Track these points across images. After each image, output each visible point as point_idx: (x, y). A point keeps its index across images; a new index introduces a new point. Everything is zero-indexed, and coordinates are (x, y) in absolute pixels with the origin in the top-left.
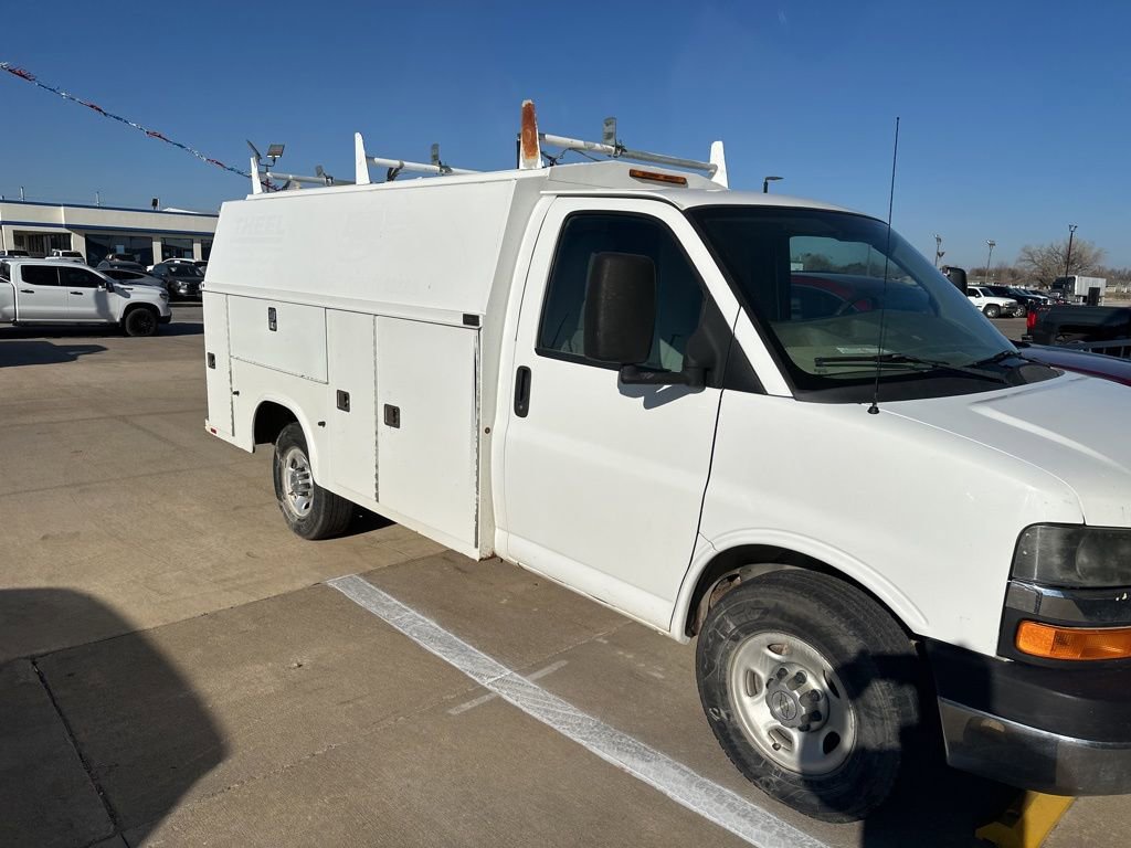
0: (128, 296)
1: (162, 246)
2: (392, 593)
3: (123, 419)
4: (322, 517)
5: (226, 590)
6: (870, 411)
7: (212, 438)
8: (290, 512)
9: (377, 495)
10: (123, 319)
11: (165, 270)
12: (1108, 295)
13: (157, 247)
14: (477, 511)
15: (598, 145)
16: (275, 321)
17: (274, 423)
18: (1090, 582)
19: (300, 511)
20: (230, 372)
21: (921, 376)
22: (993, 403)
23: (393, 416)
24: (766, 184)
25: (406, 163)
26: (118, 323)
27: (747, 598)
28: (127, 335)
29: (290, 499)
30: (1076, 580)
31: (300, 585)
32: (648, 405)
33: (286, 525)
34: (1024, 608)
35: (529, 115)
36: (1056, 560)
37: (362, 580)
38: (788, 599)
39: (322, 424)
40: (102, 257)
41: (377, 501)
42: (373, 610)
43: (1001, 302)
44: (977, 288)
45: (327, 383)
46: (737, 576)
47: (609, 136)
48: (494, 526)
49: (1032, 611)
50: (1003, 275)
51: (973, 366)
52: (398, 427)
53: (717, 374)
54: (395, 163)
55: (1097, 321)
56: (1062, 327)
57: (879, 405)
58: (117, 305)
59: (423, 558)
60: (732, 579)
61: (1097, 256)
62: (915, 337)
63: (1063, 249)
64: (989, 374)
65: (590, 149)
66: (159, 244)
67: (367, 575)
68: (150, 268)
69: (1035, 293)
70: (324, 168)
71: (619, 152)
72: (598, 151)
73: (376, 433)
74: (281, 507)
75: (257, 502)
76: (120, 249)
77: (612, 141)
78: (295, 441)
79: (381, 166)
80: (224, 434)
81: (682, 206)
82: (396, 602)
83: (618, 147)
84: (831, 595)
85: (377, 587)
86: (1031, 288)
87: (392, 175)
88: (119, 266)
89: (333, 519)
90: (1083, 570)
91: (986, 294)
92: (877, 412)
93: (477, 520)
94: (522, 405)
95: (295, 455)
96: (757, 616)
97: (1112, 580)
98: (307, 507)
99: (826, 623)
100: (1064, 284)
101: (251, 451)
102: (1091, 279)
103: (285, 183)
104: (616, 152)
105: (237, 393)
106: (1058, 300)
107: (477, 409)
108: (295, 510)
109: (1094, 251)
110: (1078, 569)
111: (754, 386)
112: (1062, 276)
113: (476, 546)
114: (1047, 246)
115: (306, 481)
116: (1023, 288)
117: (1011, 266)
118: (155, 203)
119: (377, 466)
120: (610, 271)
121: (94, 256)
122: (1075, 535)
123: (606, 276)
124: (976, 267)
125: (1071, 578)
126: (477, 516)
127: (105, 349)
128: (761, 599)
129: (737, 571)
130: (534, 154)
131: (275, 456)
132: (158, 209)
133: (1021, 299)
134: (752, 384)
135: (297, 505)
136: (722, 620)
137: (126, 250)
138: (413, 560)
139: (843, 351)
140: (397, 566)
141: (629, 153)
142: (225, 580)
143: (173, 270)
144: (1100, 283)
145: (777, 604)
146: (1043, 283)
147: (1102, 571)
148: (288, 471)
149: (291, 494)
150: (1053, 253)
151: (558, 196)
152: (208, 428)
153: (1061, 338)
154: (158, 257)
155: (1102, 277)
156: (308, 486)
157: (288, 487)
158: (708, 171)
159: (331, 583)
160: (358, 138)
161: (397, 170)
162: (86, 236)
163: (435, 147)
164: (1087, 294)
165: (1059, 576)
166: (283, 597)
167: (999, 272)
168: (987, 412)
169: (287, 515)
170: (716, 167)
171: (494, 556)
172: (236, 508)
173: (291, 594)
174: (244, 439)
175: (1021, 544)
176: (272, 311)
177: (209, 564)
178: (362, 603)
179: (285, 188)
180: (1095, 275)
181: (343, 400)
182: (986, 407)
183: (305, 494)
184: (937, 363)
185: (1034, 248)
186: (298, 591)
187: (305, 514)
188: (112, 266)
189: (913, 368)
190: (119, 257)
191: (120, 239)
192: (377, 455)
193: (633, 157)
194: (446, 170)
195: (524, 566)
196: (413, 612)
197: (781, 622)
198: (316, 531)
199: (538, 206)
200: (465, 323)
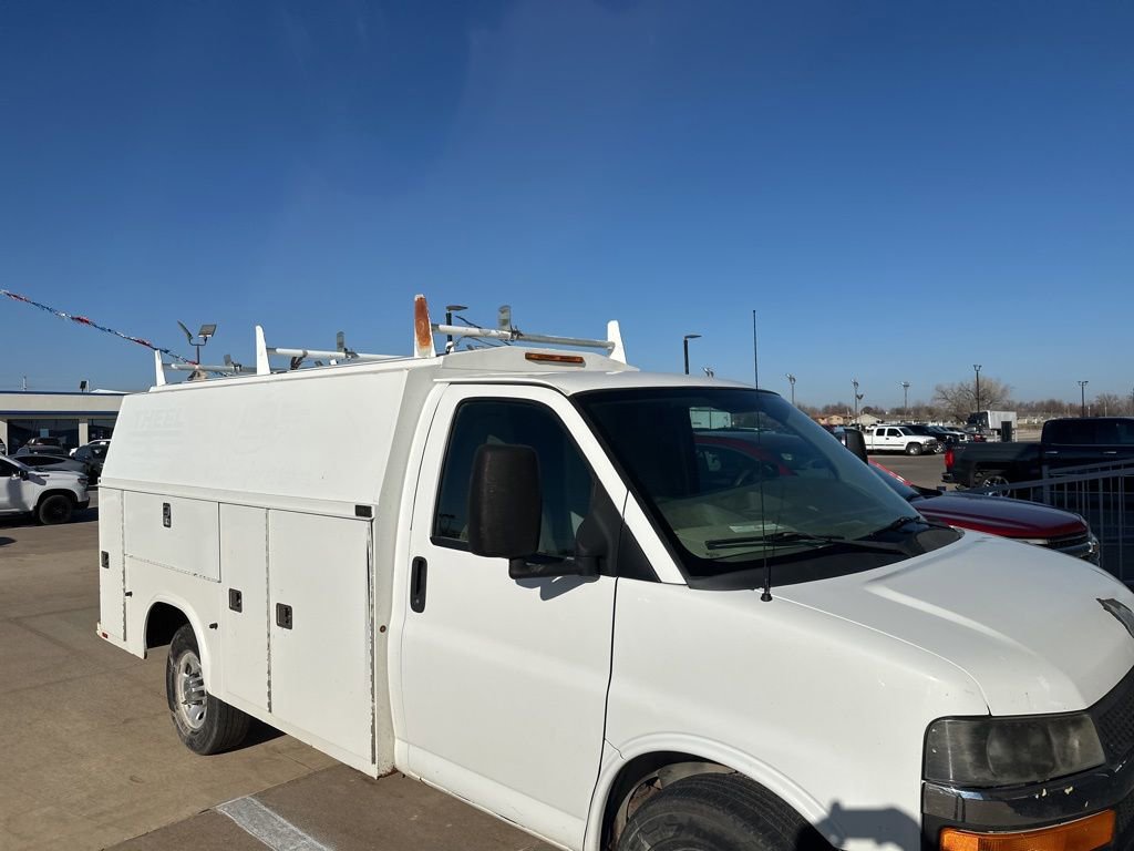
0: (44, 483)
1: (89, 427)
2: (288, 815)
3: (17, 621)
4: (215, 730)
5: (98, 827)
6: (763, 598)
7: (102, 643)
8: (183, 724)
9: (270, 705)
10: (36, 508)
11: (89, 453)
12: (1021, 427)
13: (83, 429)
14: (373, 721)
15: (494, 332)
16: (169, 517)
17: (166, 625)
18: (1006, 780)
19: (193, 722)
20: (124, 572)
21: (816, 554)
22: (888, 581)
23: (285, 616)
24: (686, 342)
25: (309, 352)
26: (30, 512)
27: (661, 811)
28: (40, 524)
29: (184, 708)
30: (991, 778)
31: (185, 813)
32: (545, 596)
33: (179, 738)
34: (942, 814)
35: (421, 309)
36: (968, 758)
37: (256, 802)
38: (702, 811)
39: (214, 626)
40: (24, 441)
41: (270, 711)
42: (265, 840)
43: (922, 440)
44: (897, 428)
45: (220, 582)
46: (656, 779)
47: (505, 322)
48: (394, 737)
49: (952, 817)
50: (922, 414)
51: (869, 538)
52: (291, 628)
53: (610, 561)
54: (299, 352)
55: (1010, 457)
56: (978, 464)
57: (773, 591)
58: (31, 493)
59: (327, 769)
60: (651, 783)
61: (1004, 391)
62: (811, 508)
63: (972, 386)
64: (884, 545)
65: (486, 336)
66: (86, 425)
67: (263, 796)
68: (74, 450)
69: (952, 429)
70: (232, 357)
71: (515, 337)
72: (494, 337)
73: (269, 635)
74: (174, 718)
75: (152, 712)
76: (44, 433)
77: (507, 327)
78: (187, 644)
79: (283, 356)
80: (115, 639)
81: (568, 392)
82: (293, 828)
83: (513, 332)
84: (746, 804)
85: (273, 809)
86: (949, 424)
87: (295, 364)
88: (40, 451)
89: (228, 731)
90: (996, 767)
91: (906, 434)
92: (770, 599)
93: (373, 732)
94: (418, 599)
95: (189, 659)
96: (671, 834)
97: (1027, 775)
98: (201, 717)
99: (742, 840)
100: (978, 419)
101: (142, 657)
102: (1003, 413)
103: (191, 373)
104: (512, 337)
105: (130, 594)
106: (974, 435)
107: (371, 607)
108: (189, 722)
109: (1001, 387)
110: (991, 766)
111: (647, 573)
112: (975, 411)
113: (374, 762)
114: (957, 385)
115: (200, 688)
116: (941, 425)
117: (927, 404)
118: (83, 385)
119: (269, 672)
120: (492, 463)
121: (17, 441)
122: (983, 727)
123: (486, 470)
124: (896, 407)
125: (985, 776)
126: (373, 727)
127: (12, 541)
128: (674, 813)
129: (656, 774)
130: (428, 344)
131: (169, 661)
132: (87, 390)
133: (939, 436)
134: (645, 572)
135: (190, 716)
136: (636, 840)
137: (51, 433)
138: (316, 773)
139: (738, 530)
140: (297, 781)
141: (526, 337)
142: (101, 814)
143: (97, 452)
144: (1011, 416)
145: (690, 819)
146: (959, 419)
147: (1017, 767)
148: (182, 676)
149: (185, 703)
150: (963, 390)
151: (451, 383)
152: (99, 633)
153: (979, 474)
154: (83, 440)
155: (1013, 411)
156: (202, 693)
157: (181, 696)
158: (607, 349)
159: (222, 809)
160: (259, 331)
161: (301, 358)
162: (9, 422)
163: (340, 334)
164: (999, 427)
165: (973, 776)
166: (164, 831)
167: (917, 411)
168: (882, 591)
169: (179, 725)
170: (613, 345)
171: (395, 771)
172: (126, 721)
173: (174, 826)
174: (136, 644)
175: (929, 741)
176: (167, 507)
177: (84, 795)
178: (253, 831)
179: (191, 378)
180: (1006, 409)
181: (236, 600)
182: (881, 586)
183: (199, 703)
184: (830, 538)
185: (946, 387)
186: (182, 822)
187: (198, 725)
188: (32, 452)
189: (808, 544)
190: (42, 440)
191: (43, 423)
192: (269, 659)
193: (530, 340)
194: (352, 356)
195: (427, 782)
196: (310, 839)
197: (696, 839)
198: (209, 745)
199: (433, 392)
200: (357, 515)
